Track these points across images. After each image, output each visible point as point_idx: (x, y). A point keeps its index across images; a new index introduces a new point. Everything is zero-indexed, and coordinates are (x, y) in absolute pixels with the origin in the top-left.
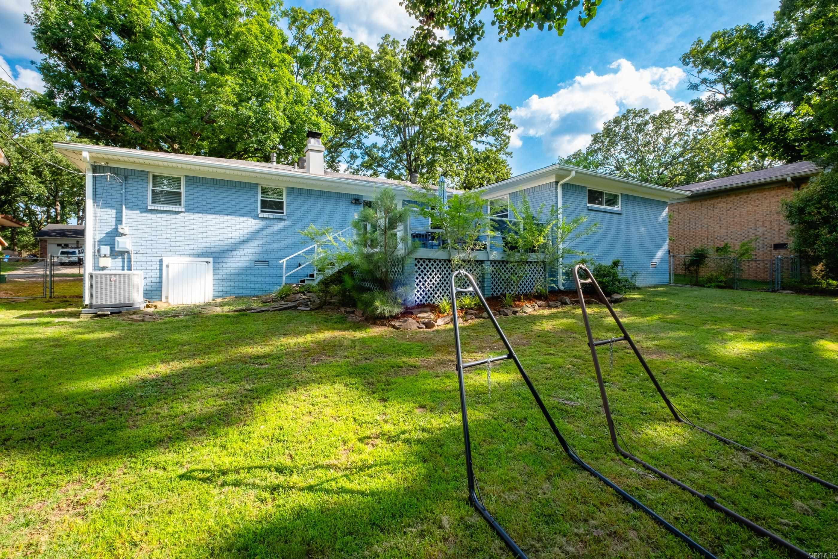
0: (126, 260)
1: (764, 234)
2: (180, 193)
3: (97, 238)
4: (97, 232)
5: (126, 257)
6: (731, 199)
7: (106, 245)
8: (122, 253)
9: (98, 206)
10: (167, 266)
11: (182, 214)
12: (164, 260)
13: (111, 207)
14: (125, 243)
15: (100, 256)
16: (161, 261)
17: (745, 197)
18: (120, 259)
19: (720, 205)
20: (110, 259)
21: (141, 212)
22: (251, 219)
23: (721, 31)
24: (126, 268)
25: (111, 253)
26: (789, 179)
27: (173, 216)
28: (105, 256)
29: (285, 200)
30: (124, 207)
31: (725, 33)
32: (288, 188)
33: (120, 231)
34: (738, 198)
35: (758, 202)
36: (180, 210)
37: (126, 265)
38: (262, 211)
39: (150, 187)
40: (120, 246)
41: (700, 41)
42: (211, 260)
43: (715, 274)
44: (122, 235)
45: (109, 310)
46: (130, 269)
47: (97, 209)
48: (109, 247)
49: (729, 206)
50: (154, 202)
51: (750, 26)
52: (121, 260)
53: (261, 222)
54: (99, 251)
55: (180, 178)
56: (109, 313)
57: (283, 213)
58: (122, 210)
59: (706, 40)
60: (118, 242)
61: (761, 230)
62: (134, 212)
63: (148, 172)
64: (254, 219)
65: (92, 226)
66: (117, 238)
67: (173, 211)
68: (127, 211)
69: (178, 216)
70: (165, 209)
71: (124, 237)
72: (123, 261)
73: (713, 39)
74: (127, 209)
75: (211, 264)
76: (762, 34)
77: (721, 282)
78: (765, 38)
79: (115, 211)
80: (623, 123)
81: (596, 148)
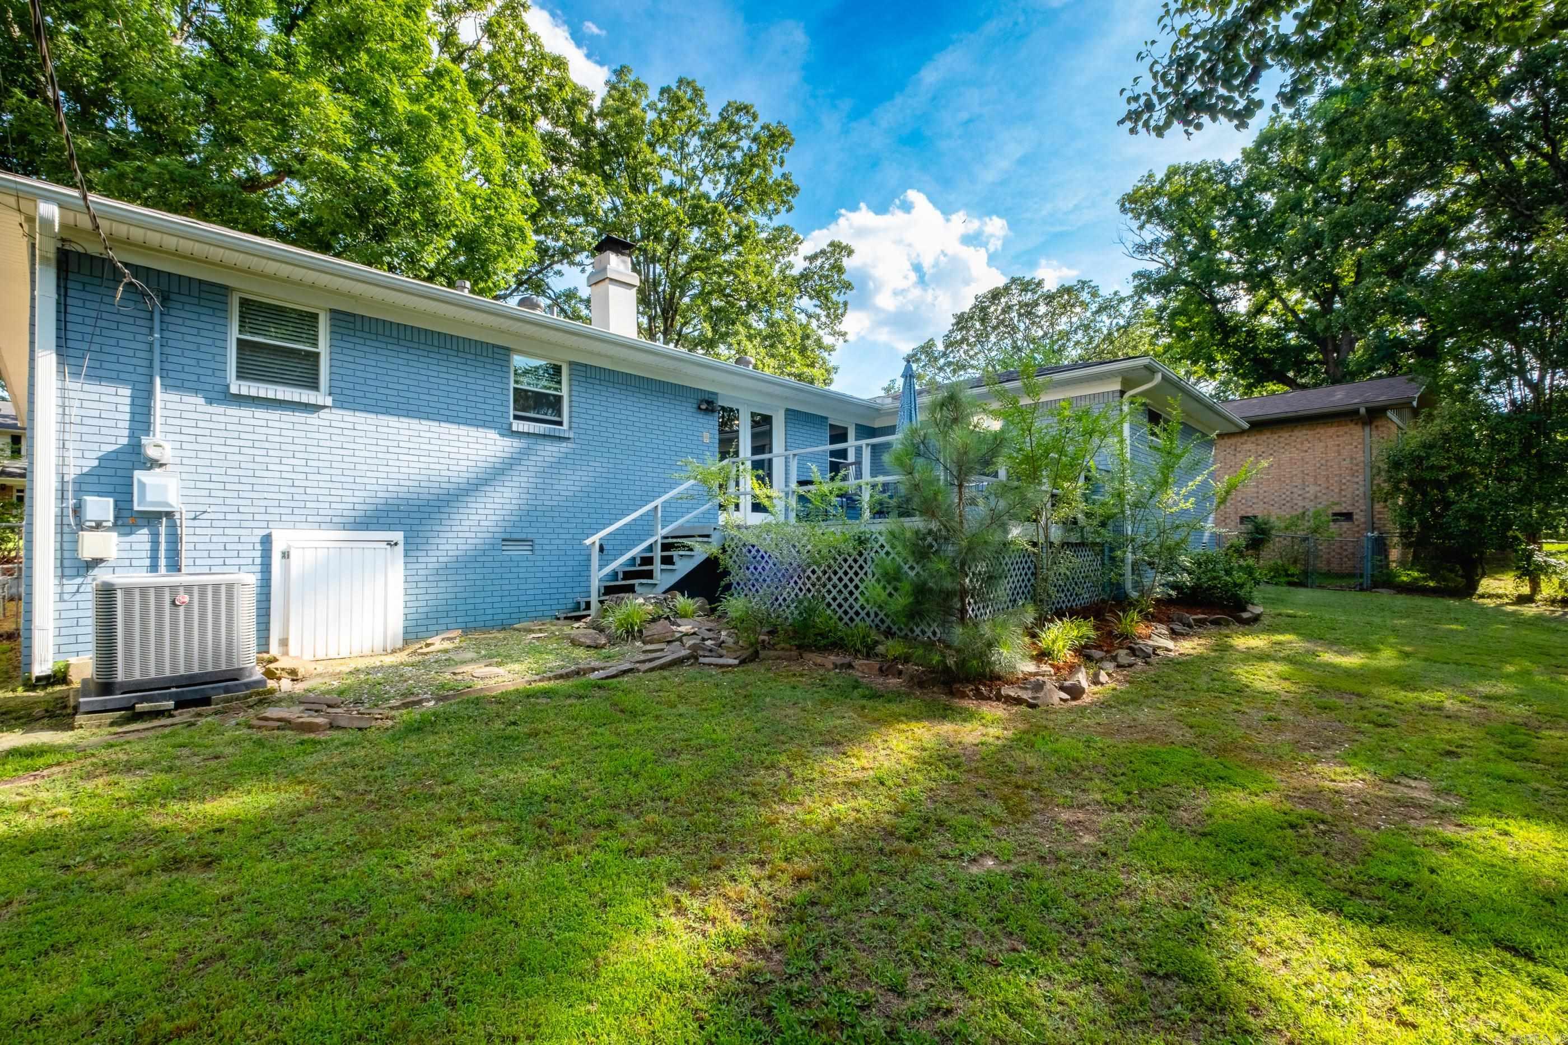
0: (163, 539)
1: (1316, 497)
2: (317, 355)
3: (72, 473)
4: (71, 453)
5: (163, 530)
6: (1264, 437)
7: (100, 494)
8: (152, 518)
9: (75, 375)
10: (286, 555)
11: (324, 414)
12: (274, 537)
13: (117, 379)
14: (165, 488)
15: (81, 526)
16: (267, 541)
17: (1287, 435)
18: (143, 535)
19: (1247, 447)
20: (114, 536)
21: (210, 401)
22: (492, 435)
23: (1183, 164)
24: (163, 562)
25: (117, 518)
26: (1363, 410)
27: (299, 417)
28: (98, 526)
29: (565, 392)
30: (158, 381)
31: (1186, 169)
32: (571, 364)
33: (152, 452)
34: (1276, 436)
35: (1307, 445)
36: (320, 403)
37: (162, 553)
38: (516, 417)
39: (234, 333)
40: (150, 497)
41: (1151, 176)
42: (398, 536)
43: (1280, 562)
44: (153, 464)
45: (170, 697)
46: (175, 566)
47: (69, 384)
48: (111, 500)
49: (1261, 449)
50: (242, 374)
51: (1222, 164)
52: (146, 538)
53: (517, 443)
54: (78, 510)
55: (315, 317)
56: (171, 704)
57: (560, 423)
58: (150, 394)
59: (1160, 176)
60: (142, 485)
61: (1312, 489)
62: (185, 399)
63: (226, 288)
64: (502, 435)
65: (53, 436)
66: (138, 475)
67: (299, 403)
68: (167, 397)
69: (313, 419)
70: (280, 396)
71: (157, 470)
72: (155, 544)
73: (1169, 177)
74: (165, 387)
75: (401, 547)
76: (1236, 180)
77: (1293, 575)
78: (1241, 186)
79: (128, 392)
80: (1003, 300)
81: (959, 337)
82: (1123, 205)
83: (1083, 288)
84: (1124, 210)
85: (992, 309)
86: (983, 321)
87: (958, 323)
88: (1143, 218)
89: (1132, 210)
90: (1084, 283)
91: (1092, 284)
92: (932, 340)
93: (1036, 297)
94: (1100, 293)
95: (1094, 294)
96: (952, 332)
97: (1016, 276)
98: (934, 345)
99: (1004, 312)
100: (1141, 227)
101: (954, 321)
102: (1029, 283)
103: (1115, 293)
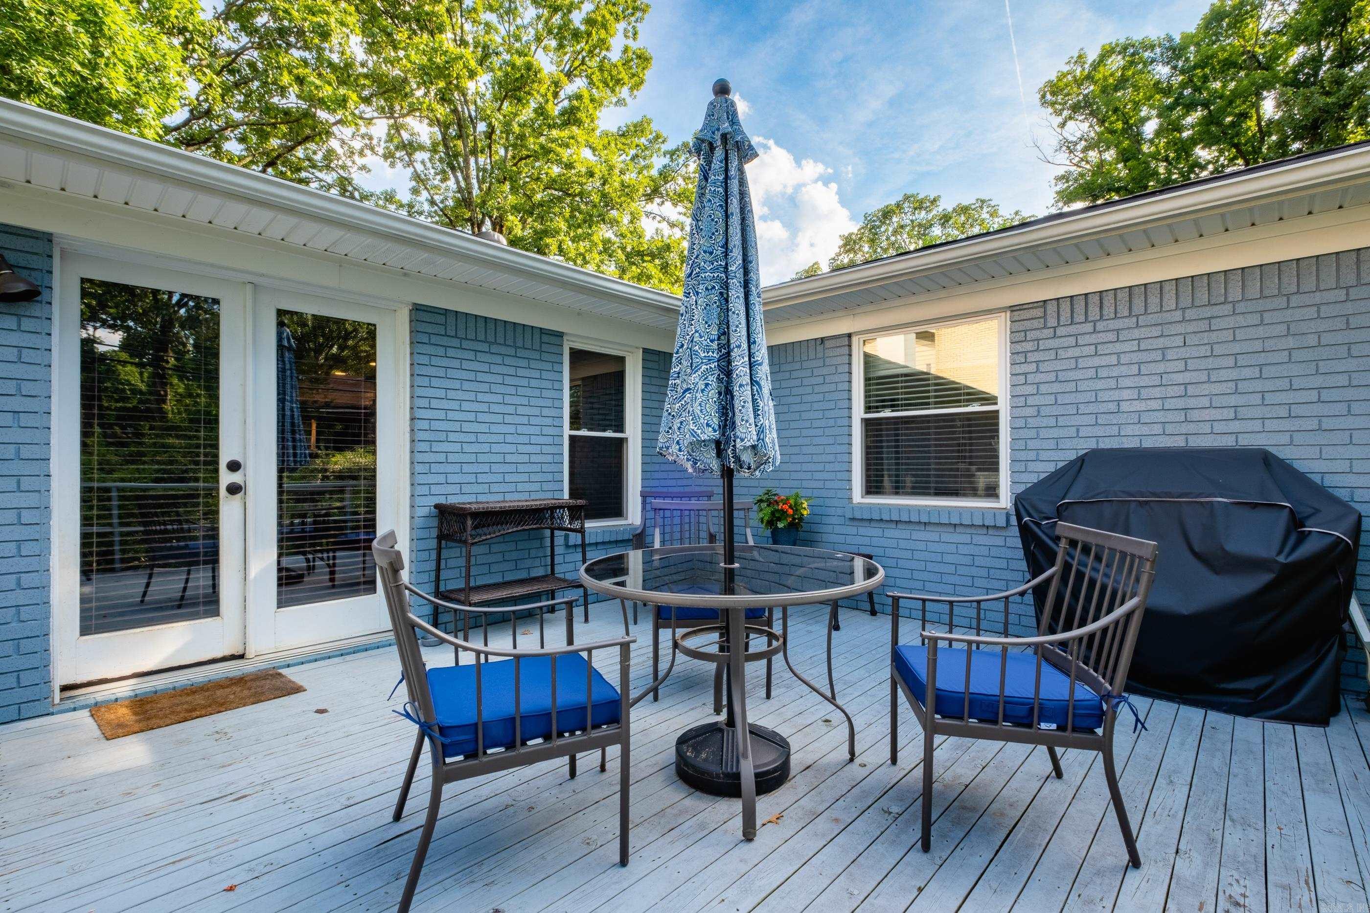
23: (1122, 40)
31: (1126, 47)
41: (1081, 56)
59: (1092, 56)
73: (1103, 58)
80: (895, 219)
81: (846, 261)
82: (1043, 96)
83: (981, 207)
84: (1044, 102)
85: (883, 229)
86: (872, 241)
87: (845, 245)
88: (1066, 113)
89: (1053, 104)
90: (983, 201)
91: (993, 203)
92: (816, 263)
93: (930, 216)
94: (1000, 213)
95: (993, 214)
96: (838, 255)
97: (909, 193)
98: (818, 268)
99: (895, 232)
100: (1063, 125)
101: (841, 243)
102: (921, 202)
103: (1017, 213)
